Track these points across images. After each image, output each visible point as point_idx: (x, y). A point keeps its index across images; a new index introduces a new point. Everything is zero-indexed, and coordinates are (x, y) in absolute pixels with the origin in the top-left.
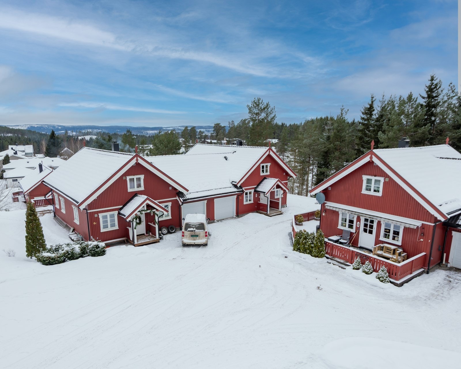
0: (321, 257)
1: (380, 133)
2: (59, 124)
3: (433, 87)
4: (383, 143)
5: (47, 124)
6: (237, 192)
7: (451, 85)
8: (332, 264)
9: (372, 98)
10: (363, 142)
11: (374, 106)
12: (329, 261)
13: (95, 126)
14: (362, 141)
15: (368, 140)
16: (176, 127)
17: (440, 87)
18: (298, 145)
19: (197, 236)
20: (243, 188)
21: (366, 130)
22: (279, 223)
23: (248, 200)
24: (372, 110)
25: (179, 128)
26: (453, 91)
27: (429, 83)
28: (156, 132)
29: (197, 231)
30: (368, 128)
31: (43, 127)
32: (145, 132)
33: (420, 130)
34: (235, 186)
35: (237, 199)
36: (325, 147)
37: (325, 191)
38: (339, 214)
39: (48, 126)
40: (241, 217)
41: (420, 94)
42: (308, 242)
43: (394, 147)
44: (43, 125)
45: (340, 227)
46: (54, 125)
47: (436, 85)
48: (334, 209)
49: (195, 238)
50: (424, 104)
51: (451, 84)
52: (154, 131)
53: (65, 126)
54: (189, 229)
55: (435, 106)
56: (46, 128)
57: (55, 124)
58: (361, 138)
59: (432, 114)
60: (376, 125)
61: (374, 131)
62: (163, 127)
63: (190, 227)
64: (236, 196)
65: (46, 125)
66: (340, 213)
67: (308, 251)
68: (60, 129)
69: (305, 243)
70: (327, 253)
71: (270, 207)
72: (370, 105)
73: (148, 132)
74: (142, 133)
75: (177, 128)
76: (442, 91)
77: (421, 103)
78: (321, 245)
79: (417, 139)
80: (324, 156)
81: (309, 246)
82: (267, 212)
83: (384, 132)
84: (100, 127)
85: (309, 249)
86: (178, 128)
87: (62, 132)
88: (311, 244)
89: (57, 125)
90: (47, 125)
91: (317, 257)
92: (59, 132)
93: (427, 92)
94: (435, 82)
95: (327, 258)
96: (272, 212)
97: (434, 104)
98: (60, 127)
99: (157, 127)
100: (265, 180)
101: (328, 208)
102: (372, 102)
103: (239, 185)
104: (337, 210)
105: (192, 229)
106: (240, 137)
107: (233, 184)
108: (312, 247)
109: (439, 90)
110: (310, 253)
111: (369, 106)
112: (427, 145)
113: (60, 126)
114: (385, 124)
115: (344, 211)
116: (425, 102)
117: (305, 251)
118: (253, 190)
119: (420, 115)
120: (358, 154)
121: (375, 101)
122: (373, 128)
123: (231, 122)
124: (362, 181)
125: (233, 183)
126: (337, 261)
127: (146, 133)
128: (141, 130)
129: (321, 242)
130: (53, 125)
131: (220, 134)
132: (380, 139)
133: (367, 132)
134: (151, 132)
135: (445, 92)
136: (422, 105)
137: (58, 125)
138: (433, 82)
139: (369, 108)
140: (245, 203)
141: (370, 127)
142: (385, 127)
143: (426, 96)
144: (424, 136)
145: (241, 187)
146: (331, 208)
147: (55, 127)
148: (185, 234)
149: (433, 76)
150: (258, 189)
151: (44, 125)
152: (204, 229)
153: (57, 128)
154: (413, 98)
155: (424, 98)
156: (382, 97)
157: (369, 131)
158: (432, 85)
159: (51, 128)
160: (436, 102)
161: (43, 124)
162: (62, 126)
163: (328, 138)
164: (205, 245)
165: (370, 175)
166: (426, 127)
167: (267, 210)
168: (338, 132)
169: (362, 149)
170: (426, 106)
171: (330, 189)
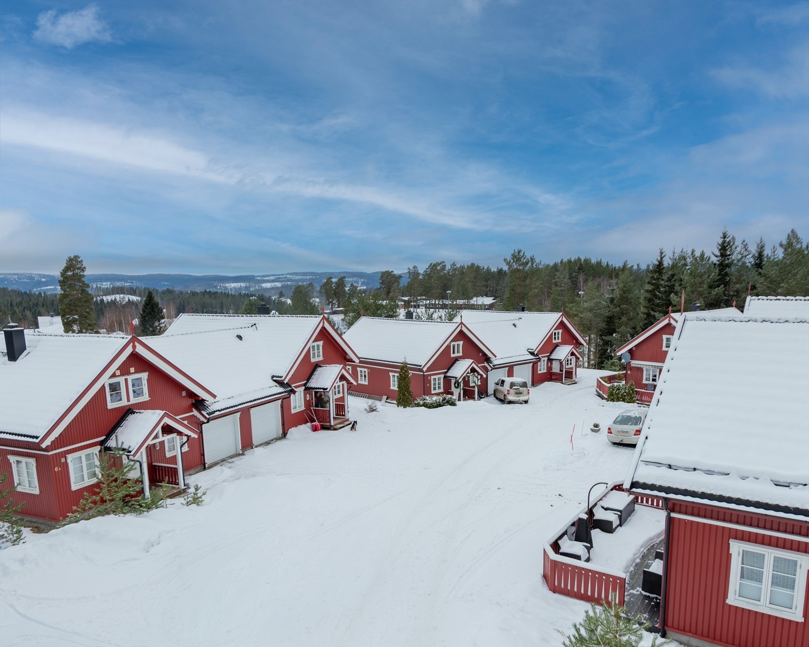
0: (634, 402)
1: (672, 295)
2: (41, 273)
3: (725, 244)
4: (676, 306)
5: (16, 272)
6: (535, 359)
7: (745, 243)
8: (642, 407)
9: (661, 253)
10: (653, 304)
11: (664, 263)
12: (640, 405)
13: (116, 275)
14: (651, 304)
15: (660, 303)
16: (282, 275)
17: (734, 244)
18: (576, 310)
19: (521, 393)
20: (540, 356)
21: (656, 291)
22: (579, 389)
23: (542, 368)
24: (662, 267)
25: (288, 276)
26: (746, 250)
27: (721, 241)
28: (243, 285)
29: (521, 388)
30: (658, 288)
31: (8, 279)
32: (220, 286)
33: (714, 291)
34: (532, 354)
35: (533, 366)
36: (609, 312)
37: (630, 351)
38: (643, 371)
39: (20, 277)
40: (536, 386)
41: (712, 252)
42: (620, 392)
43: (688, 310)
44: (8, 274)
45: (644, 382)
46: (31, 274)
47: (729, 243)
48: (639, 366)
49: (519, 395)
50: (717, 263)
51: (744, 241)
52: (239, 284)
53: (55, 277)
54: (514, 388)
55: (728, 266)
56: (15, 280)
57: (34, 273)
58: (650, 300)
59: (726, 274)
60: (667, 286)
61: (665, 292)
62: (256, 275)
63: (515, 386)
64: (532, 364)
65: (14, 274)
66: (644, 369)
67: (621, 400)
68: (44, 281)
69: (618, 393)
70: (637, 400)
71: (565, 377)
72: (659, 262)
73: (227, 285)
74: (216, 287)
75: (284, 276)
76: (736, 248)
77: (714, 262)
78: (633, 392)
79: (711, 301)
80: (607, 321)
81: (622, 395)
82: (562, 381)
83: (676, 293)
84: (128, 276)
85: (621, 398)
86: (286, 277)
87: (48, 287)
88: (624, 393)
89: (37, 275)
90: (17, 274)
91: (630, 402)
92: (42, 288)
93: (720, 250)
94: (728, 240)
95: (638, 403)
96: (566, 381)
97: (728, 263)
98: (43, 278)
99: (244, 276)
100: (558, 348)
101: (634, 365)
102: (662, 258)
103: (536, 353)
104: (642, 366)
105: (516, 387)
106: (429, 294)
107: (529, 352)
108: (625, 396)
109: (734, 247)
110: (624, 400)
111: (657, 263)
112: (723, 308)
113: (44, 276)
114: (677, 285)
115: (648, 367)
116: (719, 261)
117: (618, 400)
118: (547, 358)
119: (713, 276)
120: (648, 319)
121: (665, 257)
122: (664, 289)
123: (412, 269)
124: (663, 340)
125: (529, 350)
126: (646, 405)
127: (223, 287)
128: (213, 282)
129: (632, 390)
130: (28, 274)
131: (394, 290)
132: (673, 302)
133: (658, 293)
134: (233, 286)
135: (739, 249)
136: (715, 264)
137: (40, 275)
138: (726, 239)
139: (658, 266)
140: (539, 372)
141: (660, 287)
142: (677, 288)
143: (719, 254)
144: (719, 298)
145: (537, 355)
146: (636, 366)
147: (34, 277)
148: (510, 392)
149: (725, 233)
150: (552, 357)
151: (10, 274)
152: (527, 387)
153: (38, 280)
154: (705, 257)
155: (717, 256)
156: (672, 254)
157: (659, 292)
158: (724, 243)
159: (26, 280)
160: (730, 261)
161: (8, 272)
162: (48, 276)
163: (612, 300)
164: (526, 402)
165: (669, 334)
166: (719, 288)
167: (562, 379)
168: (624, 293)
169: (652, 313)
170: (719, 265)
171: (634, 349)
